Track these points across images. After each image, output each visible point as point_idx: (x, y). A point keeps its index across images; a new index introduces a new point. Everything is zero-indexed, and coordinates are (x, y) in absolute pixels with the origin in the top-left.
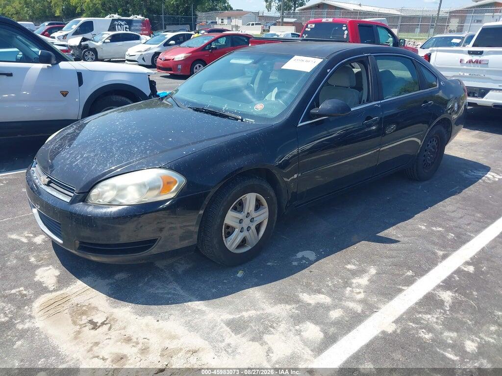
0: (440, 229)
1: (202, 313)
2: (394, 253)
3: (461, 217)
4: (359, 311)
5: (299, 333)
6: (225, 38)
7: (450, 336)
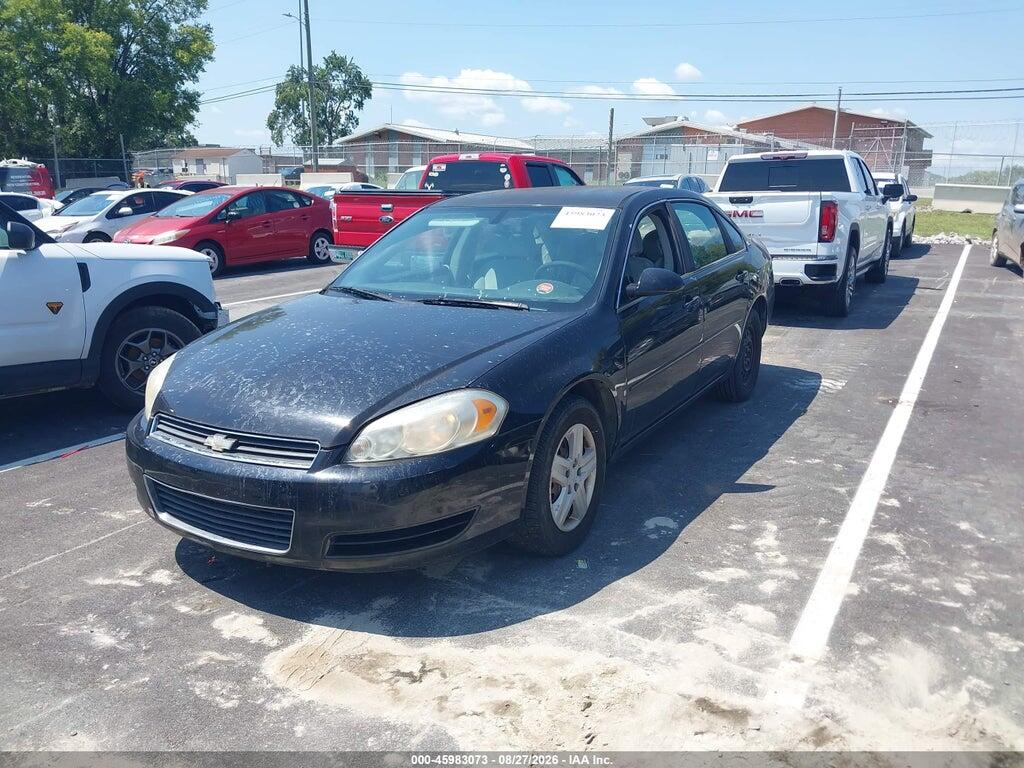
0: (817, 461)
1: (574, 624)
2: (782, 500)
3: (833, 442)
4: (797, 578)
5: (739, 619)
6: (245, 198)
7: (932, 582)
